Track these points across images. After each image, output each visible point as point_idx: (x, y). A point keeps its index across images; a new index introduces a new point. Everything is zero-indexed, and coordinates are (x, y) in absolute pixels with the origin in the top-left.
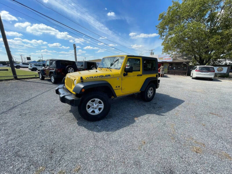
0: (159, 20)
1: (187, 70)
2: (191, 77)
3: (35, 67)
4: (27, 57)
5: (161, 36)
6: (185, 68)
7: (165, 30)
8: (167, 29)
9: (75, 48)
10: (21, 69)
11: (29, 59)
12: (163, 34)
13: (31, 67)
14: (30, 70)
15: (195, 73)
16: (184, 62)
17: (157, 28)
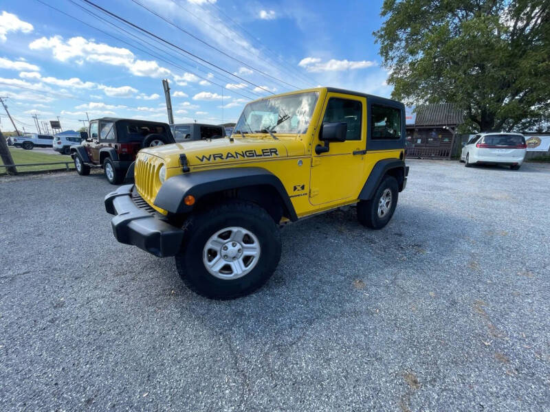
0: (384, 14)
1: (452, 144)
2: (463, 162)
3: (68, 143)
4: (52, 122)
5: (386, 61)
6: (446, 140)
7: (395, 42)
8: (401, 41)
9: (167, 90)
10: (36, 150)
11: (55, 125)
12: (391, 54)
13: (59, 143)
14: (58, 153)
15: (474, 152)
16: (445, 125)
17: (375, 39)
